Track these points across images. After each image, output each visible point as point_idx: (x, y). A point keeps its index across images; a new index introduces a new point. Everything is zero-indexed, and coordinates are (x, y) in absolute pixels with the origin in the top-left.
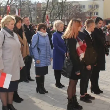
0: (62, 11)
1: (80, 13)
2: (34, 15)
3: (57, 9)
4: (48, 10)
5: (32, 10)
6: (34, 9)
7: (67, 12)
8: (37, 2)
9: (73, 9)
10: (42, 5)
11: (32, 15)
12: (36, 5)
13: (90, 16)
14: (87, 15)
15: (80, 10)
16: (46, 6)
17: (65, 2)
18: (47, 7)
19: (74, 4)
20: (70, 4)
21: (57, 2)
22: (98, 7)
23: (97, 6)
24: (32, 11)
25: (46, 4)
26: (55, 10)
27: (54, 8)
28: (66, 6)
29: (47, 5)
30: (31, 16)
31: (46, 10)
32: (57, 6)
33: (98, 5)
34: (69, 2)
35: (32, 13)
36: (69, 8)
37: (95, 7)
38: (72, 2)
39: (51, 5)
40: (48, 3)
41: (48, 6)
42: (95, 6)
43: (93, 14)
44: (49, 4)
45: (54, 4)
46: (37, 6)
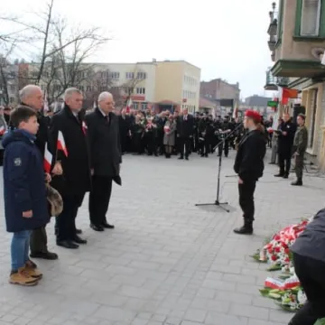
0: (73, 81)
1: (109, 87)
2: (12, 87)
3: (63, 77)
4: (44, 78)
5: (10, 76)
6: (12, 74)
7: (82, 84)
8: (20, 61)
9: (95, 79)
10: (30, 66)
11: (9, 87)
12: (17, 67)
13: (128, 95)
14: (123, 93)
15: (108, 82)
16: (38, 70)
17: (78, 64)
18: (41, 73)
19: (96, 70)
20: (90, 68)
21: (63, 62)
22: (145, 77)
23: (142, 76)
24: (9, 79)
25: (40, 66)
26: (57, 78)
27: (55, 74)
28: (80, 72)
29: (42, 67)
30: (6, 89)
31: (39, 78)
32: (61, 70)
33: (145, 75)
34: (87, 64)
35: (9, 82)
36: (85, 76)
37: (138, 77)
38: (94, 64)
39: (50, 69)
40: (43, 63)
41: (44, 70)
42: (138, 74)
43: (135, 90)
44: (44, 66)
45: (55, 66)
46: (20, 68)
